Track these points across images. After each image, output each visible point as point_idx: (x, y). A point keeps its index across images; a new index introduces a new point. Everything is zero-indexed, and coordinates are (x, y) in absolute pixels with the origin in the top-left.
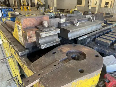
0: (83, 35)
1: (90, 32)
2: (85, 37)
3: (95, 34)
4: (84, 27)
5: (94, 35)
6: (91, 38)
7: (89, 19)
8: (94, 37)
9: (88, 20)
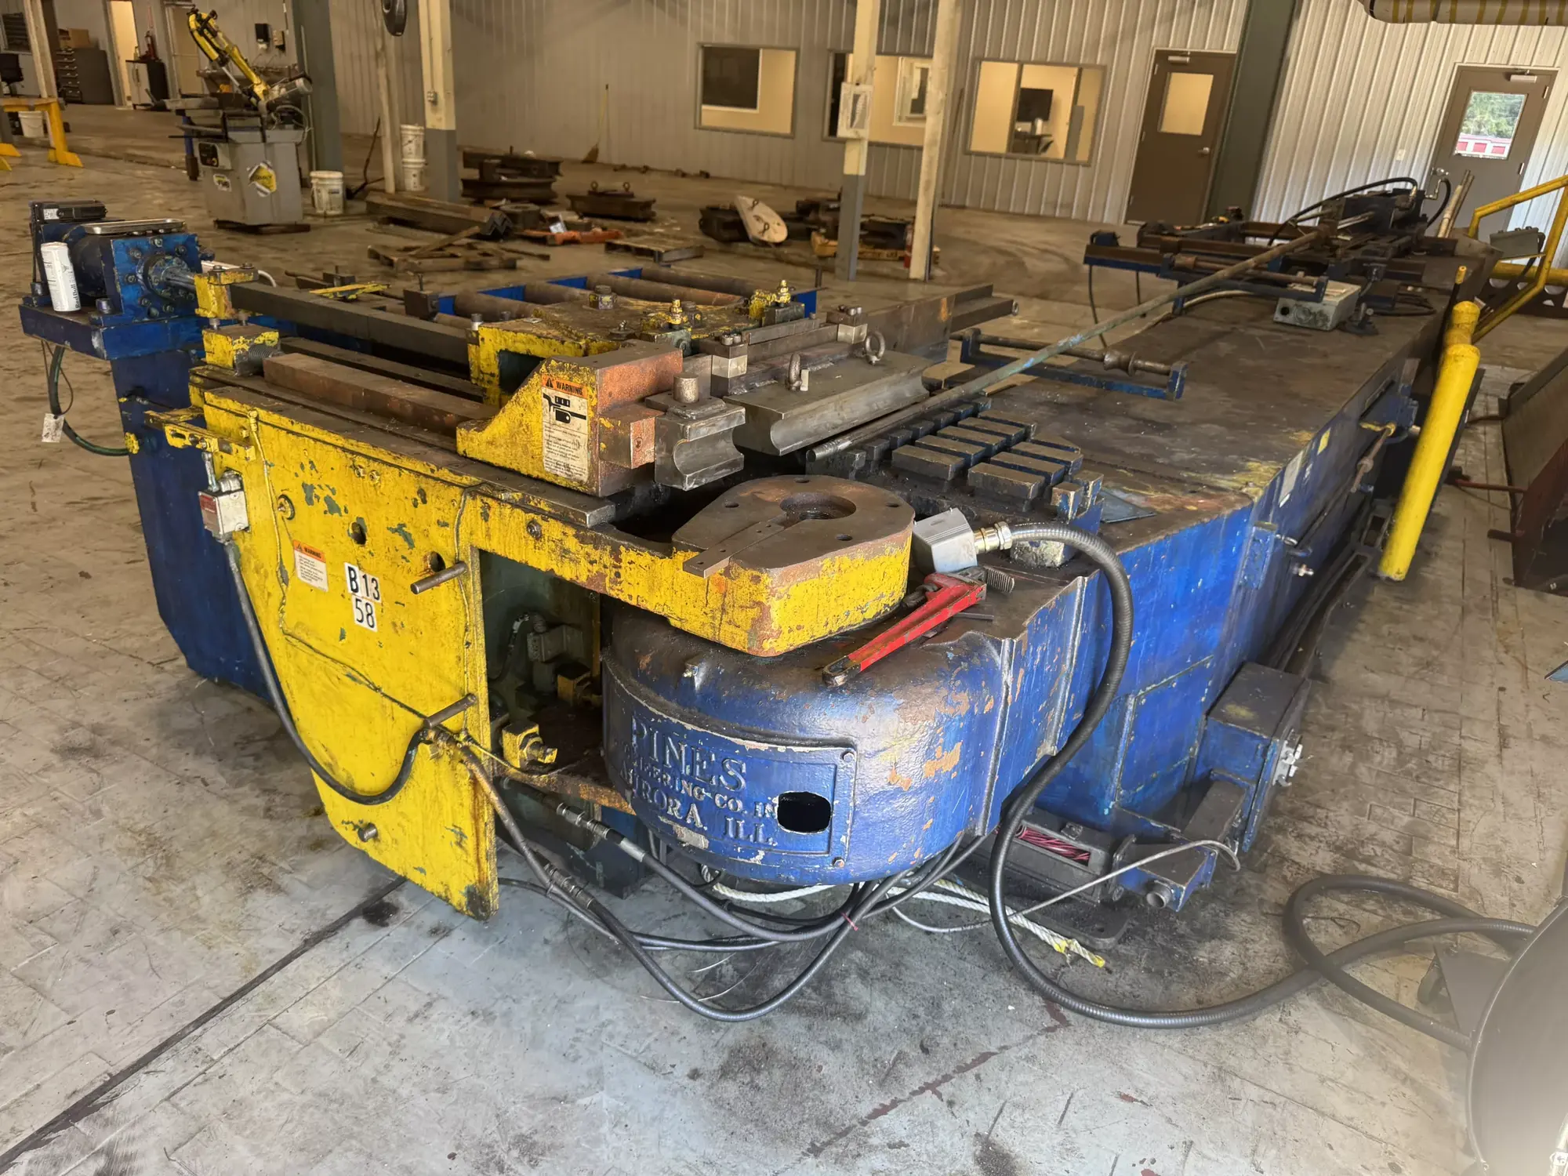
0: (831, 433)
1: (867, 419)
2: (844, 444)
3: (891, 431)
4: (837, 397)
5: (881, 436)
6: (870, 451)
7: (856, 349)
8: (884, 444)
9: (852, 356)
